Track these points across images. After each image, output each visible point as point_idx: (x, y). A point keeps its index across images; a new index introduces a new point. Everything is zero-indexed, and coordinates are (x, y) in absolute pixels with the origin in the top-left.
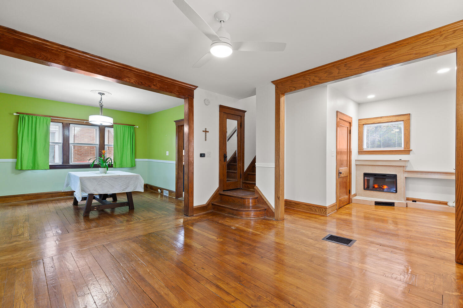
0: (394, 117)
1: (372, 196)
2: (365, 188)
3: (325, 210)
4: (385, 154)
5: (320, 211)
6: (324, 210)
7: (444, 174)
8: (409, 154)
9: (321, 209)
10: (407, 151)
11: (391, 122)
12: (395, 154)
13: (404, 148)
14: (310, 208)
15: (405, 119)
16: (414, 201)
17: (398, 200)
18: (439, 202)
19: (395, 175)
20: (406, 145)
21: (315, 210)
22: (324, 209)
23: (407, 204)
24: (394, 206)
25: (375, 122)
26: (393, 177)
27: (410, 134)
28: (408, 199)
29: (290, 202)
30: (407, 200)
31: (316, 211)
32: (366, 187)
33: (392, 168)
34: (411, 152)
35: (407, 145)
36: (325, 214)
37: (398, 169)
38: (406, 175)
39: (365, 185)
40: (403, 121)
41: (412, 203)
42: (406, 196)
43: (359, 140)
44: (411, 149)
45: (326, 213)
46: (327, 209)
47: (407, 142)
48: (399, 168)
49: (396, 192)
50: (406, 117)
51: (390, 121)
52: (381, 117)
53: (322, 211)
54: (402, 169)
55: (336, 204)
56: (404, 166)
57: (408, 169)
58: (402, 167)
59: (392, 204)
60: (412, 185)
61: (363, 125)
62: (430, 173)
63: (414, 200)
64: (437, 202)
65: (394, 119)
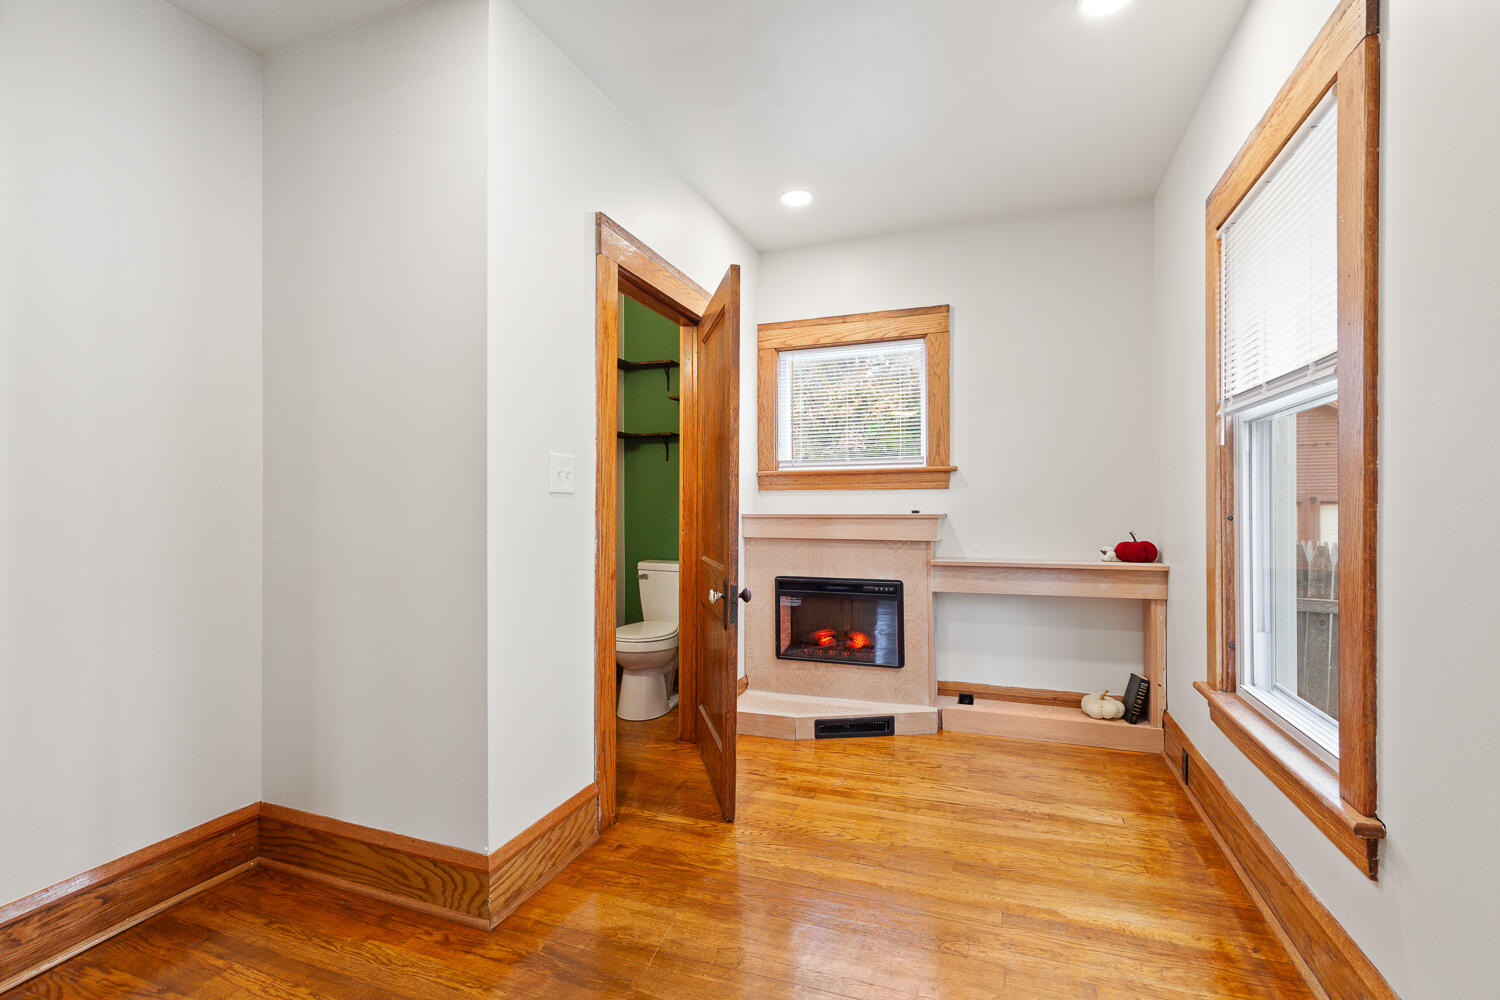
0: (892, 320)
1: (809, 689)
2: (783, 649)
3: (476, 886)
4: (859, 489)
5: (448, 893)
6: (474, 885)
7: (1071, 577)
8: (947, 487)
9: (458, 879)
10: (939, 475)
11: (882, 340)
12: (898, 485)
13: (929, 463)
14: (396, 871)
15: (932, 331)
16: (966, 698)
17: (907, 702)
18: (1050, 696)
19: (895, 586)
20: (935, 445)
21: (425, 880)
22: (470, 876)
23: (940, 714)
24: (892, 733)
25: (822, 341)
26: (889, 592)
27: (948, 397)
28: (943, 690)
29: (286, 826)
30: (939, 694)
31: (427, 890)
32: (785, 642)
33: (884, 553)
34: (954, 478)
35: (938, 446)
36: (480, 916)
37: (904, 553)
38: (937, 583)
39: (783, 636)
40: (923, 336)
41: (958, 712)
42: (936, 677)
43: (760, 420)
44: (953, 463)
45: (485, 902)
46: (486, 873)
47: (939, 434)
48: (910, 552)
49: (901, 663)
50: (934, 319)
51: (878, 336)
52: (844, 319)
53: (464, 891)
54: (920, 554)
55: (596, 790)
56: (928, 543)
57: (945, 554)
58: (923, 546)
59: (882, 726)
60: (958, 624)
61: (778, 350)
62: (1024, 571)
63: (966, 691)
64: (1043, 696)
65: (892, 328)
